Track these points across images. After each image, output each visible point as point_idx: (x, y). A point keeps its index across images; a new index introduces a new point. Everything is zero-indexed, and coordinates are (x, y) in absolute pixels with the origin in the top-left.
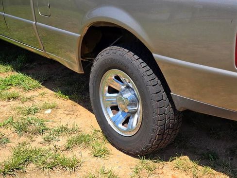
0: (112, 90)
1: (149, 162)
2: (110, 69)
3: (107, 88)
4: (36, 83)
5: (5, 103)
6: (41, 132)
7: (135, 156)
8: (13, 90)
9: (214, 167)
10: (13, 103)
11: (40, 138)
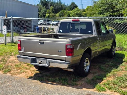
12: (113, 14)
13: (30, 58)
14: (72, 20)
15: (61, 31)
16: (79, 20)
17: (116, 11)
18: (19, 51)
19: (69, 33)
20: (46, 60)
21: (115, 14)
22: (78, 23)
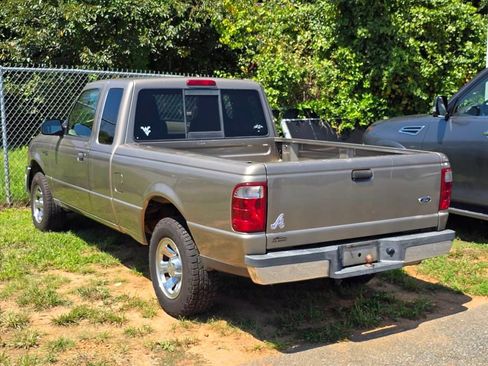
0: (166, 259)
1: (188, 322)
2: (163, 237)
3: (161, 256)
4: (117, 261)
5: (81, 276)
6: (103, 298)
7: (176, 317)
8: (93, 267)
9: (244, 329)
10: (88, 277)
11: (101, 303)
13: (330, 254)
14: (186, 79)
15: (147, 130)
16: (214, 83)
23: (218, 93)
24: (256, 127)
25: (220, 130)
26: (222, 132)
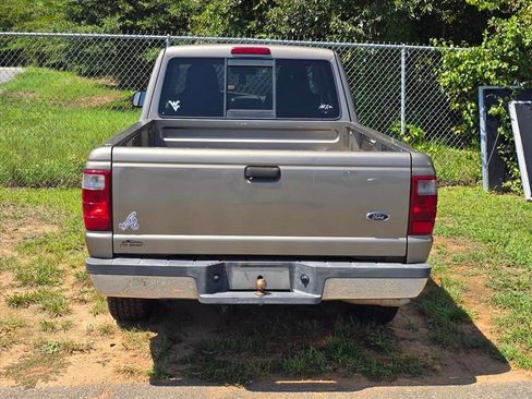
12: (138, 23)
13: (194, 270)
14: (229, 47)
15: (175, 105)
16: (268, 52)
17: (148, 12)
18: (91, 235)
19: (219, 114)
20: (291, 268)
21: (145, 23)
22: (266, 63)
23: (273, 63)
24: (322, 107)
25: (271, 109)
26: (274, 111)
